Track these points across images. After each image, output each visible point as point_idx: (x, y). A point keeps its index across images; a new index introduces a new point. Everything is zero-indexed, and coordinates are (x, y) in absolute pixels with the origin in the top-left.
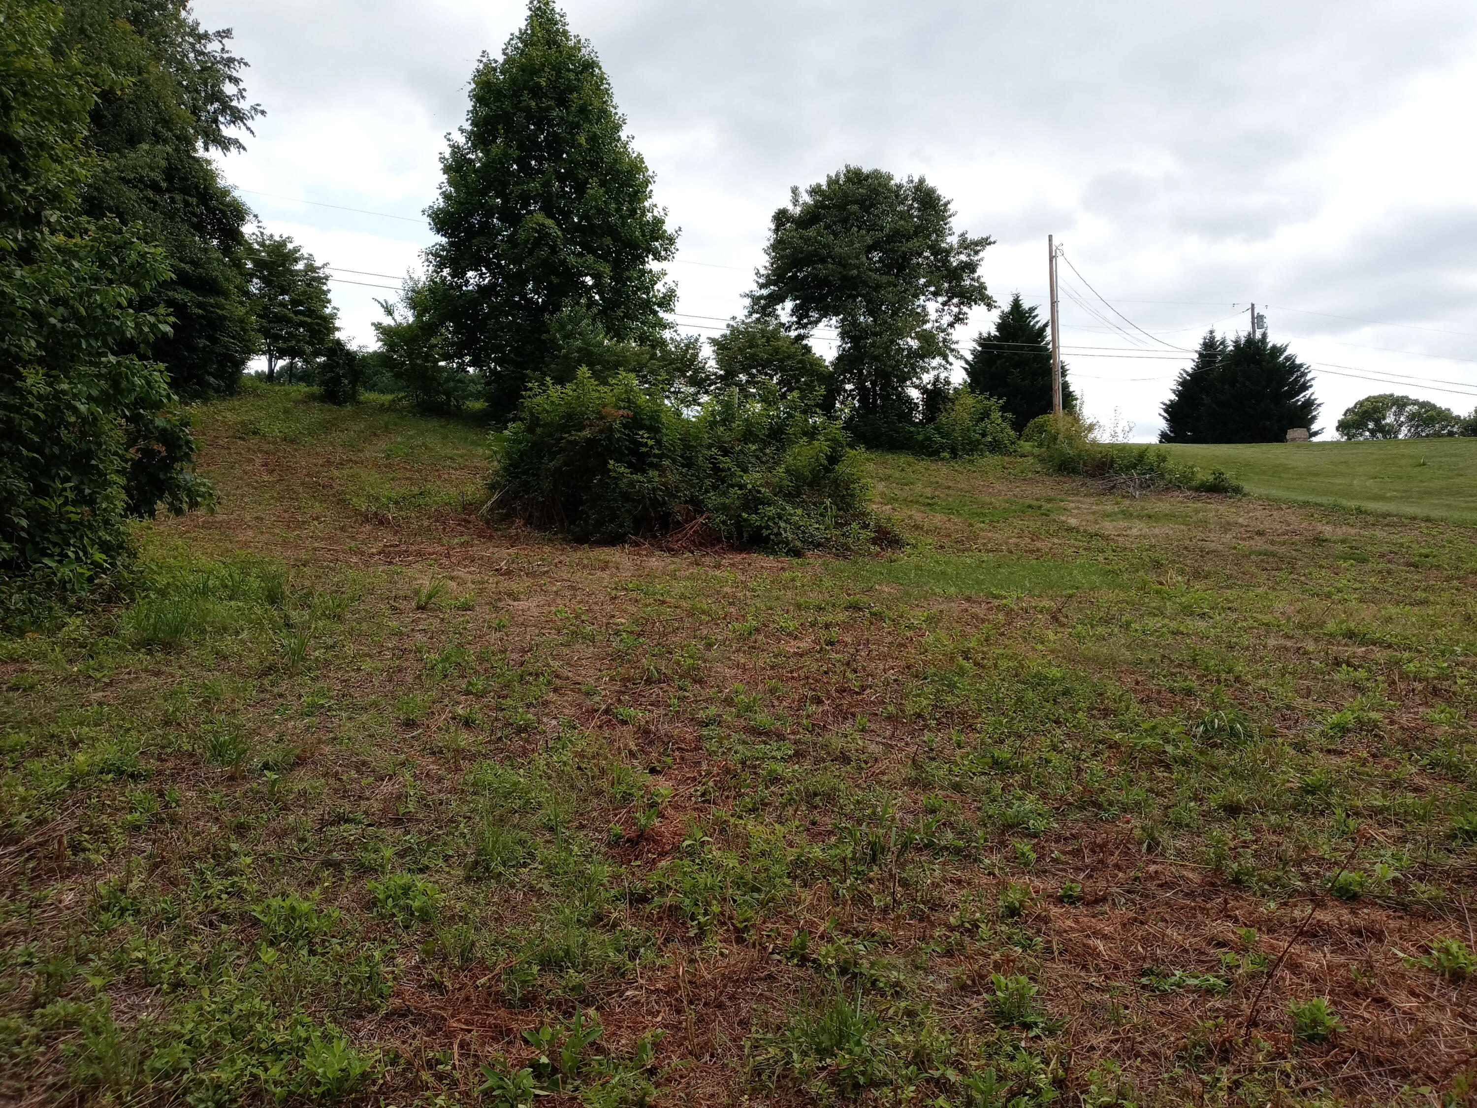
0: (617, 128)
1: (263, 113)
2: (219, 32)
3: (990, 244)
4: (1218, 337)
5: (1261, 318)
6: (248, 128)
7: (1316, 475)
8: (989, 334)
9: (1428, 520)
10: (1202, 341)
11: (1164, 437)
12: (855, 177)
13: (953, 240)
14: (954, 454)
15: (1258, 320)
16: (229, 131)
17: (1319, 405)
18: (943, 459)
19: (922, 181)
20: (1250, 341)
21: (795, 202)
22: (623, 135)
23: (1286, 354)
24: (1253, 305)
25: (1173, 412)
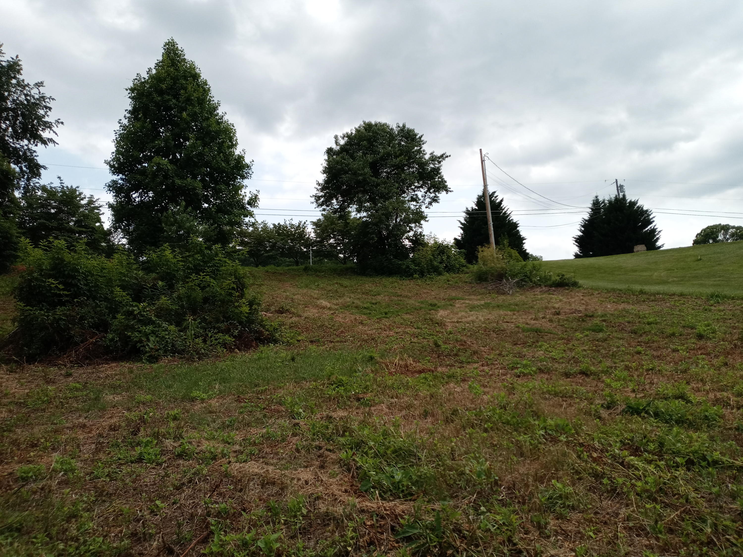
0: (215, 108)
1: (62, 123)
2: (36, 84)
3: (447, 157)
4: (601, 199)
5: (622, 186)
6: (54, 132)
7: (635, 271)
8: (472, 208)
9: (681, 295)
10: (592, 202)
11: (577, 256)
12: (368, 127)
13: (427, 157)
14: (422, 274)
15: (620, 188)
16: (46, 134)
17: (660, 232)
18: (415, 278)
19: (404, 126)
20: (616, 199)
21: (337, 143)
22: (220, 111)
23: (638, 205)
24: (616, 180)
25: (580, 241)
